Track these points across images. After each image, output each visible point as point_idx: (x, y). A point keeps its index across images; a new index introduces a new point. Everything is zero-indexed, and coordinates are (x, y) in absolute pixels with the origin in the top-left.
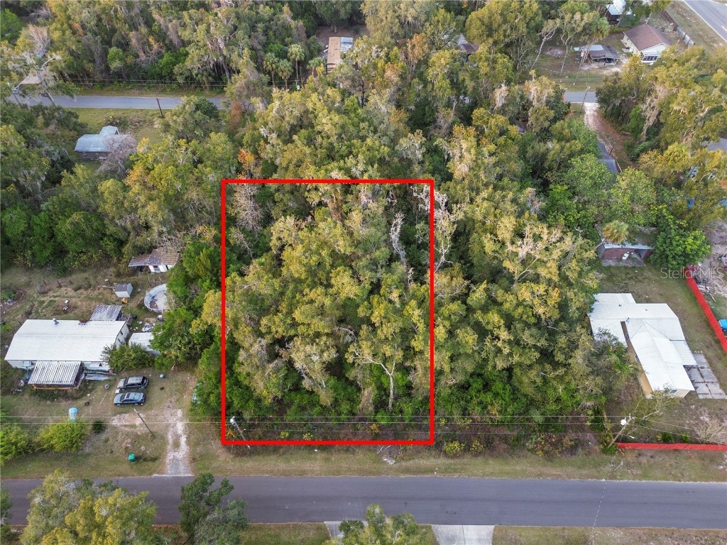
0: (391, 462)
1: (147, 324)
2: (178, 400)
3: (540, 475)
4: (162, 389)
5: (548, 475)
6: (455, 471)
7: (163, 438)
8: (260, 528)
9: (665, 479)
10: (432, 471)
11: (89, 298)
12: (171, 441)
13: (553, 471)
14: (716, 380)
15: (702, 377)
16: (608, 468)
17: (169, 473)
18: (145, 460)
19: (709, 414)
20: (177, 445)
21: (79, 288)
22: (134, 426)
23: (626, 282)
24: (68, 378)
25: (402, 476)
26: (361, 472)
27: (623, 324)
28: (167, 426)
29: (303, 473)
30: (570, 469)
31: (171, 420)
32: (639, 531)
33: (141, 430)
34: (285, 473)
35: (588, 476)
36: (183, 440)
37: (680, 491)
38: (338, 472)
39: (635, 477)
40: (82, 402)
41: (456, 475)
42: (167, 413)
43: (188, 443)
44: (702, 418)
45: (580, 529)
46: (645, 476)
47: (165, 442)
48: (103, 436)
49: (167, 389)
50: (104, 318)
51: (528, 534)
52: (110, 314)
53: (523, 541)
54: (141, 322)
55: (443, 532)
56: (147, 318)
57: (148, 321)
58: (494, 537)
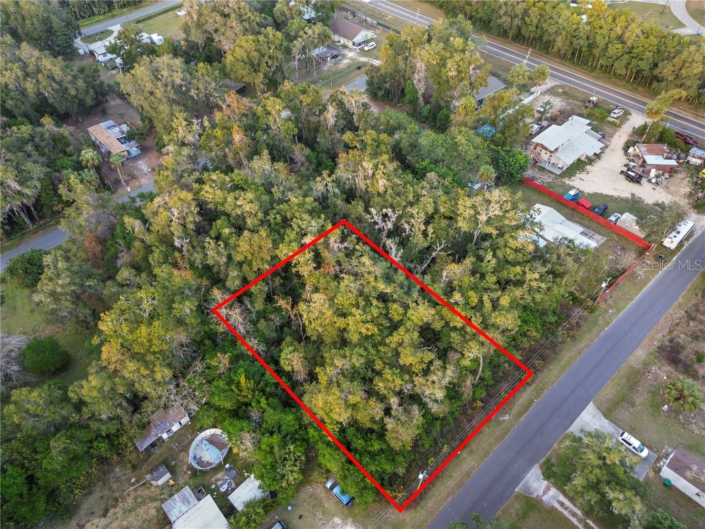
0: (507, 417)
1: (219, 483)
2: (324, 513)
3: (580, 353)
4: (301, 517)
5: (583, 349)
6: (542, 389)
9: (626, 304)
10: (532, 401)
11: (130, 511)
13: (583, 344)
14: (593, 232)
16: (601, 320)
19: (609, 253)
21: (107, 511)
25: (522, 419)
26: (498, 439)
29: (468, 474)
30: (588, 336)
32: (645, 342)
34: (459, 486)
35: (598, 333)
38: (487, 453)
39: (615, 314)
41: (546, 392)
45: (624, 365)
46: (619, 310)
49: (305, 514)
50: (184, 509)
51: (609, 391)
52: (185, 500)
53: (610, 396)
54: (213, 486)
55: (574, 428)
56: (213, 480)
57: (218, 480)
58: (599, 408)
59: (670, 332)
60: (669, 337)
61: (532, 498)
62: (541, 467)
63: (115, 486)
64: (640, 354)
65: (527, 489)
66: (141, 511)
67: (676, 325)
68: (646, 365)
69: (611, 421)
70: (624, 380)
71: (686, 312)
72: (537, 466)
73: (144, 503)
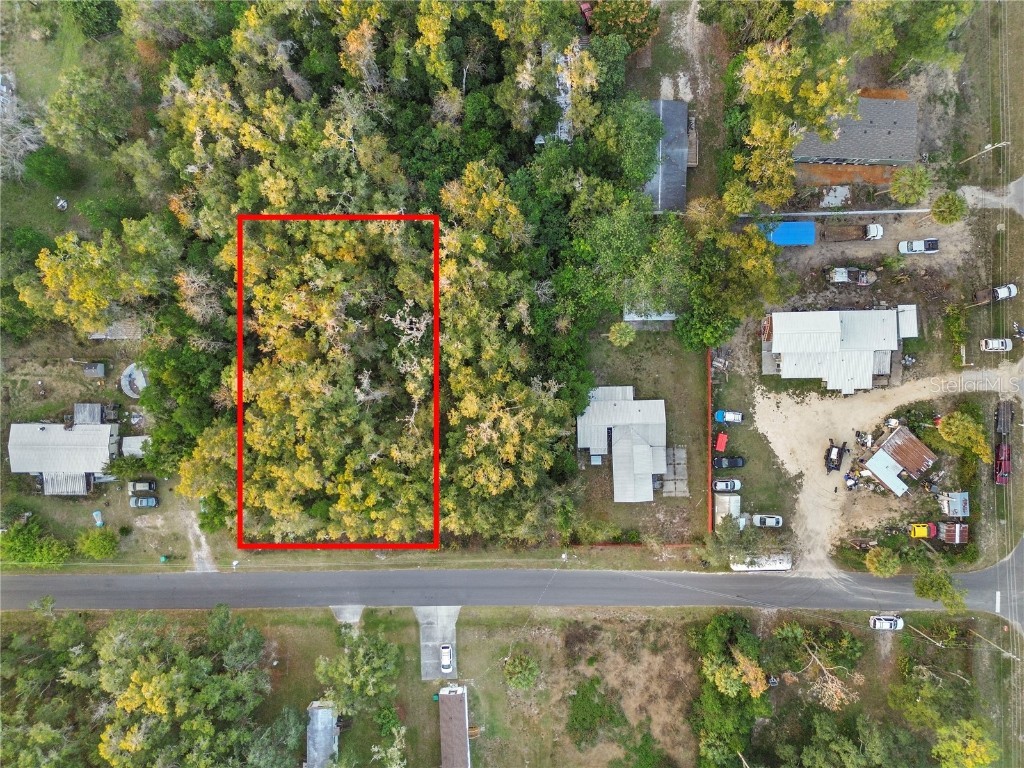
0: (383, 558)
1: (134, 414)
2: (188, 501)
3: (505, 565)
4: (171, 490)
5: (511, 566)
6: (435, 565)
7: (185, 538)
8: (280, 611)
9: (606, 567)
10: (416, 565)
11: (62, 377)
12: (192, 541)
13: (515, 561)
14: (686, 477)
15: (675, 474)
17: (198, 569)
18: (175, 558)
19: (666, 511)
20: (198, 545)
21: (46, 364)
22: (155, 528)
23: (642, 354)
24: (80, 488)
25: (391, 570)
26: (356, 567)
27: (610, 430)
28: (186, 527)
29: (309, 568)
30: (531, 560)
31: (188, 521)
32: (572, 608)
33: (164, 532)
34: (294, 569)
35: (544, 566)
36: (203, 539)
37: (613, 578)
38: (338, 568)
39: (582, 566)
40: (101, 502)
41: (436, 568)
42: (182, 514)
43: (208, 542)
44: (657, 515)
45: (526, 607)
46: (590, 566)
47: (188, 543)
48: (133, 537)
50: (88, 420)
51: (485, 612)
52: (92, 415)
53: (482, 616)
54: (127, 413)
55: (421, 611)
56: (132, 406)
57: (134, 410)
58: (460, 614)
59: (605, 621)
60: (599, 623)
61: (335, 620)
62: (365, 610)
63: (62, 347)
64: (553, 612)
65: (339, 612)
66: (70, 385)
67: (621, 621)
68: (546, 622)
69: (458, 631)
70: (511, 616)
71: (648, 621)
72: (364, 606)
73: (74, 380)
